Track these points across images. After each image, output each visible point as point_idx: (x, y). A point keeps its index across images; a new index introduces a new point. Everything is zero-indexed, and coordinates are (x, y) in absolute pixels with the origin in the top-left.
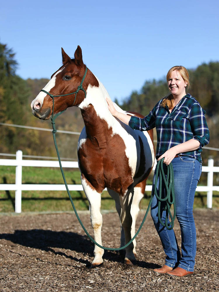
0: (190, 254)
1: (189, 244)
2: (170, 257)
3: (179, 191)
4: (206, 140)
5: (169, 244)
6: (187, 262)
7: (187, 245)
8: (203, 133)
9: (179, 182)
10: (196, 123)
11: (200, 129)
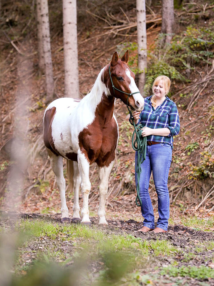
0: (166, 217)
1: (166, 210)
2: (148, 220)
3: (160, 169)
4: (176, 131)
5: (148, 210)
6: (164, 223)
7: (164, 210)
8: (175, 126)
9: (160, 162)
10: (172, 118)
11: (174, 123)
